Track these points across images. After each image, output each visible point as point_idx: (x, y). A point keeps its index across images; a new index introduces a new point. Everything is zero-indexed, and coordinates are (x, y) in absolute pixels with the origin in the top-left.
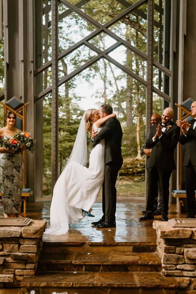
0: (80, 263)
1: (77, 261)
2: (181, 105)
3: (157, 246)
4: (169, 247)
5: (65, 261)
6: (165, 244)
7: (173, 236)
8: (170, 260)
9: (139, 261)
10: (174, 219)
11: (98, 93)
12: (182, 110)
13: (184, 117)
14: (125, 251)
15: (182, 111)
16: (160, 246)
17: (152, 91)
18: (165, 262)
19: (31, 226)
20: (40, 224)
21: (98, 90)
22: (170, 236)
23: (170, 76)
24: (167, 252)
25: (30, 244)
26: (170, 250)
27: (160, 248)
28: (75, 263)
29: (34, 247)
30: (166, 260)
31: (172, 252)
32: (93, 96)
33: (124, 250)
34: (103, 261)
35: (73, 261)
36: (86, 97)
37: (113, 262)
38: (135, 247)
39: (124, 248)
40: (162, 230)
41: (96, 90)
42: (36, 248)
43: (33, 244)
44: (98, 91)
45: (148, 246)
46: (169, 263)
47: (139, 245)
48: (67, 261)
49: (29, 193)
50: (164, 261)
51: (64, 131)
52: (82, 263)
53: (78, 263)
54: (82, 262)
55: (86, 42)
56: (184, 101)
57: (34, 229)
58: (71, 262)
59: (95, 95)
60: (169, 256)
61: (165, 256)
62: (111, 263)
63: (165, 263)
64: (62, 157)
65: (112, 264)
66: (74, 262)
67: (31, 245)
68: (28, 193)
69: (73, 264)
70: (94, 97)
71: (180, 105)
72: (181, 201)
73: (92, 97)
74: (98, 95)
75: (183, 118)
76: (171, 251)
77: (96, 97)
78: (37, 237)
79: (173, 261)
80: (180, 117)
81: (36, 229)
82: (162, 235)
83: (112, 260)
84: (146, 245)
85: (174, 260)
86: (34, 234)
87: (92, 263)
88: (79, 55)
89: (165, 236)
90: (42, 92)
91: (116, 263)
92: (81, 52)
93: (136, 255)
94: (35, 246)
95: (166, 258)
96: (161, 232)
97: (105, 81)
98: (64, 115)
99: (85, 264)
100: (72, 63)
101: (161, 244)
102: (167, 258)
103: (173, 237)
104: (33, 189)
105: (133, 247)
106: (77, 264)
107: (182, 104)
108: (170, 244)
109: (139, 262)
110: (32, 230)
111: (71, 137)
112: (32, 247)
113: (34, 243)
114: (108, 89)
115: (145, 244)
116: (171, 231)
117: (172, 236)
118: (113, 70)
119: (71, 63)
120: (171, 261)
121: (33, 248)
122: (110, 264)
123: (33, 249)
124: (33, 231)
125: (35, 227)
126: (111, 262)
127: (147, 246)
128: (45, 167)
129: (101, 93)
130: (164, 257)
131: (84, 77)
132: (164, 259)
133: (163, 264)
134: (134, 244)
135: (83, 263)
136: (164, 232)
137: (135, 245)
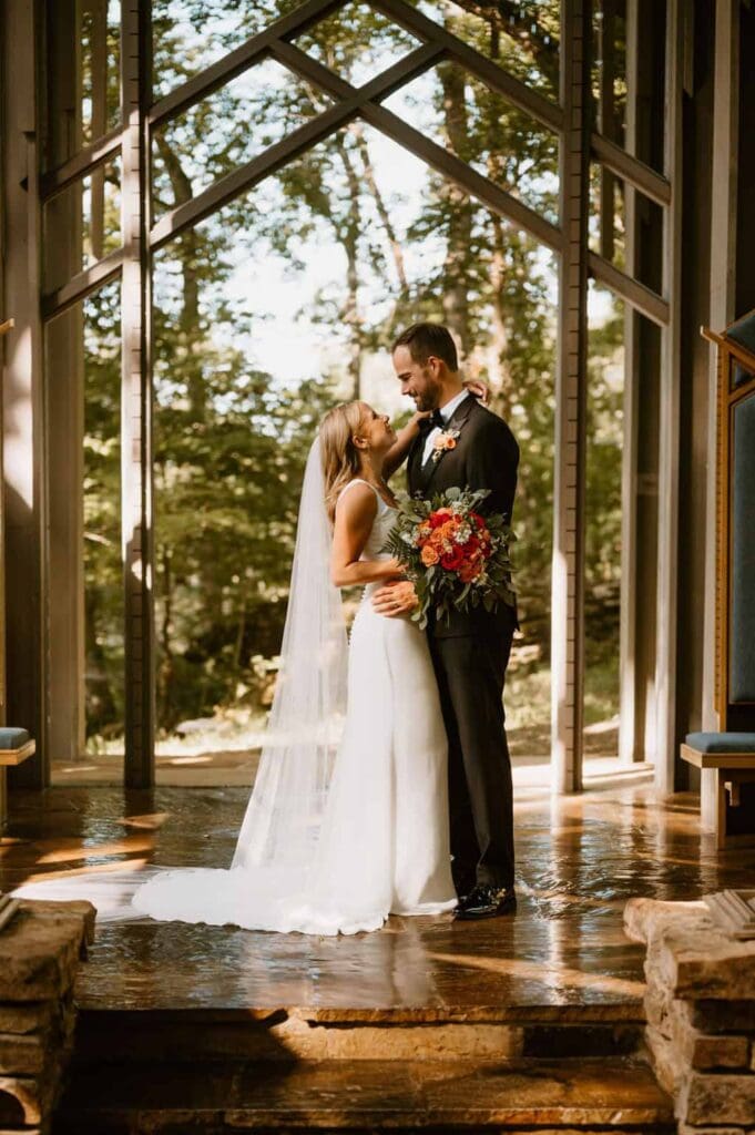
0: (265, 1121)
1: (248, 1111)
2: (729, 336)
3: (644, 1023)
4: (717, 1042)
5: (192, 1111)
6: (695, 1025)
7: (738, 986)
8: (719, 1105)
9: (561, 1109)
10: (733, 891)
11: (321, 303)
12: (732, 356)
13: (741, 391)
14: (485, 1049)
15: (731, 362)
16: (664, 1031)
17: (586, 272)
18: (696, 1117)
19: (12, 939)
20: (58, 923)
21: (321, 291)
22: (722, 984)
23: (668, 202)
24: (707, 1065)
25: (7, 1033)
26: (724, 1054)
27: (661, 1040)
28: (241, 1119)
29: (30, 1046)
30: (699, 1106)
31: (731, 1064)
32: (301, 318)
33: (482, 1043)
34: (380, 1110)
35: (228, 1110)
36: (274, 317)
37: (433, 1114)
38: (539, 1029)
39: (481, 1036)
40: (687, 958)
41: (313, 291)
42: (41, 1052)
43: (24, 1031)
44: (325, 296)
45: (601, 1026)
46: (718, 1120)
47: (558, 1020)
48: (199, 1111)
49: (14, 751)
50: (692, 1107)
51: (179, 464)
52: (276, 1123)
53: (255, 1119)
54: (275, 1118)
55: (280, 42)
56: (738, 316)
57: (25, 955)
58: (222, 1114)
59: (310, 313)
60: (716, 1088)
61: (698, 1087)
62: (422, 1121)
63: (699, 1122)
64: (173, 576)
65: (428, 1123)
66: (235, 1116)
67: (12, 1038)
68: (12, 748)
69: (228, 1125)
70: (305, 320)
71: (722, 334)
72: (728, 785)
73: (296, 319)
74: (321, 311)
75: (735, 395)
76: (726, 1062)
77: (316, 320)
78: (42, 996)
79: (737, 1111)
80: (724, 390)
81: (38, 957)
82: (686, 983)
83: (426, 1107)
84: (588, 1022)
85: (740, 1107)
86: (29, 982)
87: (324, 1119)
88: (244, 140)
89: (697, 986)
90: (77, 276)
91: (447, 1121)
92: (253, 127)
93: (544, 1070)
94: (34, 1040)
95: (703, 1095)
96: (681, 966)
97: (352, 253)
98: (177, 395)
99: (289, 1124)
100: (213, 172)
101: (668, 1020)
102: (709, 1096)
103: (742, 992)
104: (34, 732)
105: (527, 1031)
106: (250, 1124)
107: (729, 332)
108: (721, 1029)
109: (561, 1114)
110: (16, 957)
111: (209, 488)
112: (21, 1045)
113: (30, 1024)
114: (365, 285)
115: (587, 1017)
116: (731, 964)
117: (734, 986)
118: (386, 208)
119: (208, 172)
120: (726, 1111)
121: (26, 1052)
122: (418, 1124)
123: (23, 1057)
124: (24, 968)
125: (31, 945)
126: (419, 1113)
127: (598, 1022)
128: (100, 618)
129: (333, 302)
130: (692, 1093)
131: (263, 233)
132: (690, 1100)
133: (687, 1123)
134: (533, 1016)
135: (281, 1119)
136: (695, 967)
137: (536, 1021)
